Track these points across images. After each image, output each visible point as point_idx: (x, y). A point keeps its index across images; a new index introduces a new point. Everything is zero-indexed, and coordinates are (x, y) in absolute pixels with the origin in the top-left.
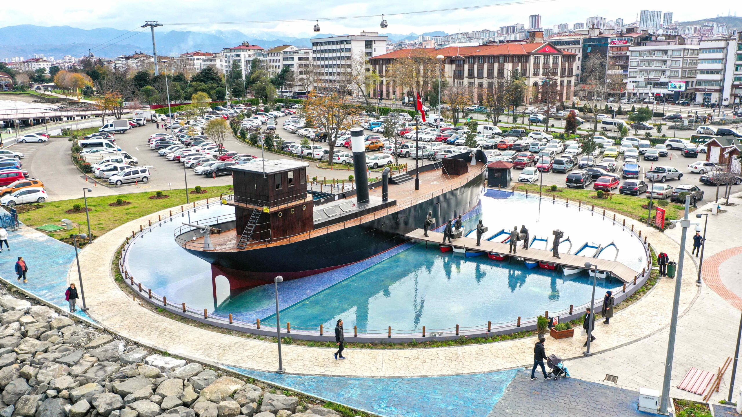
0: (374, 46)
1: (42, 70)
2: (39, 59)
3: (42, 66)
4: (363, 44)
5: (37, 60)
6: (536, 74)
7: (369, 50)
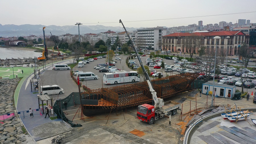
0: (162, 32)
1: (35, 40)
2: (34, 36)
3: (35, 38)
4: (158, 31)
5: (33, 36)
6: (236, 43)
7: (160, 33)
